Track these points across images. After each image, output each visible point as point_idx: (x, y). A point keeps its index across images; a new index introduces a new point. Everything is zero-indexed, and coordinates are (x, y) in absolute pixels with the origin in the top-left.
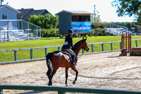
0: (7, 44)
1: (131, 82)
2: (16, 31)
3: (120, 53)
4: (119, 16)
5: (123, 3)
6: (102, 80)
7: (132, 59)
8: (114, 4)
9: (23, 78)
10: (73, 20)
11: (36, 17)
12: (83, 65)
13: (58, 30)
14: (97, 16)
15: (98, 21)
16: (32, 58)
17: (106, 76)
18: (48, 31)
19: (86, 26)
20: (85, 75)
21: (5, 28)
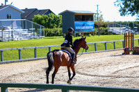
0: (11, 43)
1: (134, 80)
2: (20, 30)
3: (123, 51)
4: (121, 15)
5: (126, 2)
6: (106, 78)
7: (134, 58)
8: (117, 3)
9: (27, 76)
10: (77, 20)
11: (39, 16)
12: (87, 63)
13: (61, 29)
14: (100, 16)
15: (101, 20)
16: (36, 57)
17: (109, 74)
18: (52, 31)
19: (89, 25)
20: (88, 73)
21: (9, 27)
